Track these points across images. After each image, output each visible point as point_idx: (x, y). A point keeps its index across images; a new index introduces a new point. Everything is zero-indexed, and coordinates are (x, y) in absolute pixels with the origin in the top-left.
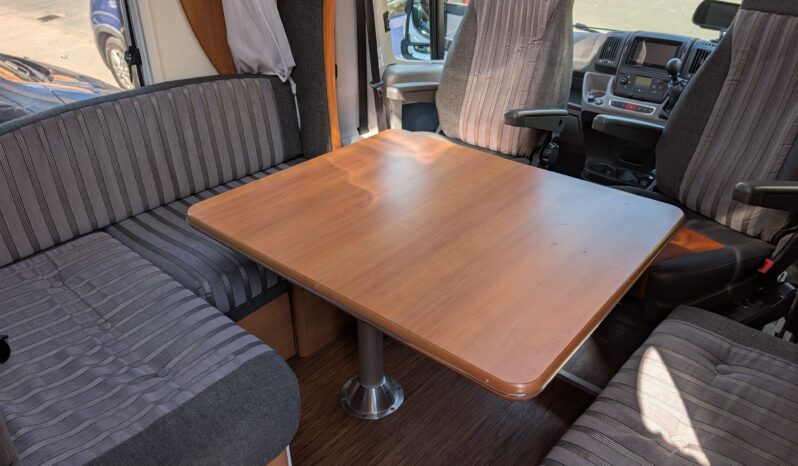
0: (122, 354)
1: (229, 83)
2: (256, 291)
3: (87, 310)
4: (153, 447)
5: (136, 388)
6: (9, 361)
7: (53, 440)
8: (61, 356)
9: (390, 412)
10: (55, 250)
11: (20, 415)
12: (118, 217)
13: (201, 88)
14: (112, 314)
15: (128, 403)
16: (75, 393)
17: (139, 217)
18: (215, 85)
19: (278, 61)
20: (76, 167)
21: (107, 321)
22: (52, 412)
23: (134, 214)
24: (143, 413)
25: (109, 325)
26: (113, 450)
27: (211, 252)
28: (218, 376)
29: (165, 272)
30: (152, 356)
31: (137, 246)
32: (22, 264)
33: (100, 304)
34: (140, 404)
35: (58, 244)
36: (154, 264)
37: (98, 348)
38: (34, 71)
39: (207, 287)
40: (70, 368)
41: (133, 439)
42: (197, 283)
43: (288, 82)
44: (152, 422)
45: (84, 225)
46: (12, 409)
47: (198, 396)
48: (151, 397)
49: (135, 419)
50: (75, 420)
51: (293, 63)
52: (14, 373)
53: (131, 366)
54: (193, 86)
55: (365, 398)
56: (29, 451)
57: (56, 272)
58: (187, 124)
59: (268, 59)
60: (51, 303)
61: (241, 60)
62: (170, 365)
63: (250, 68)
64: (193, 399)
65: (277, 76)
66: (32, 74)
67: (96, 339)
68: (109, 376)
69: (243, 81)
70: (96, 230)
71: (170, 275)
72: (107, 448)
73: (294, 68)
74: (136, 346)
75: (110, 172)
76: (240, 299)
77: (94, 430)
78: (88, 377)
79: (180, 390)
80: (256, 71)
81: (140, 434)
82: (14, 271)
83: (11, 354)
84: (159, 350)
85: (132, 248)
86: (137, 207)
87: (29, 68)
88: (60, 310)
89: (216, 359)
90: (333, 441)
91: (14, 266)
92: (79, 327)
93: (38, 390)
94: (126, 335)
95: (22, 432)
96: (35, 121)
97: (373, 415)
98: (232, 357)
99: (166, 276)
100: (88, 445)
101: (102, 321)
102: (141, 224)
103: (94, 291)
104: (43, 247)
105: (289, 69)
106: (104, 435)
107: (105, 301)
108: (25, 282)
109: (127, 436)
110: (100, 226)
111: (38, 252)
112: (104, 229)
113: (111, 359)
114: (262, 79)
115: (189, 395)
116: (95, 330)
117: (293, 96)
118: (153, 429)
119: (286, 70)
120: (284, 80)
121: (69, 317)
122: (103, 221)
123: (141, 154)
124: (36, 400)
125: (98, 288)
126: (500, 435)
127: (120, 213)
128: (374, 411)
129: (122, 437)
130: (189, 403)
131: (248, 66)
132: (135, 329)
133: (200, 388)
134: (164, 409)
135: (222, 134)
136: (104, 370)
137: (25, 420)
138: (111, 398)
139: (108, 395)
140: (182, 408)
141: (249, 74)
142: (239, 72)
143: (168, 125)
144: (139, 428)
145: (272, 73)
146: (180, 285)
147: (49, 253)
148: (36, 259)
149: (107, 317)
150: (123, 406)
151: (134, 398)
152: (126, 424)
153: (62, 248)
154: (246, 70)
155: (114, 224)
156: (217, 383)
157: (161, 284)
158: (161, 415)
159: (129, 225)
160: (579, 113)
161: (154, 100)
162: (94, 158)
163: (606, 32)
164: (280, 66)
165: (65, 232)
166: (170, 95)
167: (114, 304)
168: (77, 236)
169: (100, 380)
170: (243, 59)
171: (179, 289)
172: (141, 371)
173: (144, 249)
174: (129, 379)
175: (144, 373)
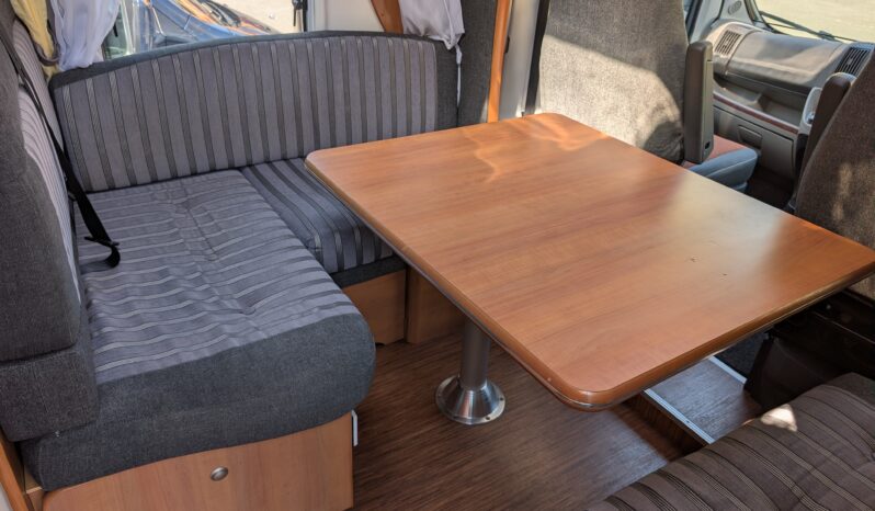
0: (218, 284)
1: (390, 41)
2: (368, 258)
3: (201, 239)
4: (213, 374)
5: (218, 318)
6: (118, 267)
7: (129, 344)
8: (163, 274)
9: (484, 420)
10: (190, 179)
11: (110, 315)
12: (255, 160)
13: (359, 41)
14: (220, 247)
15: (206, 329)
16: (163, 309)
17: (277, 164)
18: (375, 41)
19: (446, 25)
20: (223, 100)
21: (215, 253)
22: (137, 320)
23: (271, 159)
24: (216, 341)
25: (215, 257)
26: (177, 367)
27: (331, 208)
28: (296, 324)
29: (283, 219)
30: (243, 293)
31: (265, 191)
32: (158, 186)
33: (213, 235)
34: (216, 332)
35: (194, 174)
36: (275, 210)
37: (197, 274)
38: (226, 16)
39: (317, 241)
40: (168, 286)
41: (198, 362)
42: (309, 235)
43: (453, 50)
44: (219, 351)
45: (222, 161)
46: (104, 308)
47: (272, 338)
48: (227, 329)
49: (206, 345)
50: (156, 332)
51: (463, 31)
52: (117, 279)
53: (221, 297)
54: (351, 38)
55: (461, 400)
56: (106, 348)
57: (185, 199)
58: (339, 77)
59: (436, 22)
60: (171, 226)
61: (410, 21)
62: (257, 306)
63: (417, 30)
64: (265, 340)
65: (443, 42)
66: (224, 19)
67: (199, 266)
68: (198, 301)
69: (405, 42)
70: (232, 167)
71: (286, 222)
72: (174, 362)
73: (463, 35)
74: (232, 281)
75: (254, 112)
76: (350, 263)
77: (167, 345)
78: (180, 298)
79: (257, 329)
80: (423, 33)
81: (205, 359)
82: (149, 190)
83: (121, 262)
84: (251, 289)
85: (259, 192)
86: (275, 153)
87: (223, 13)
88: (177, 233)
89: (302, 309)
90: (416, 434)
91: (151, 187)
92: (187, 253)
93: (133, 298)
94: (227, 268)
95: (106, 330)
96: (193, 49)
97: (465, 419)
98: (316, 310)
99: (282, 223)
100: (158, 357)
101: (209, 252)
102: (275, 170)
103: (212, 223)
104: (180, 174)
105: (456, 35)
106: (174, 352)
107: (219, 233)
108: (156, 202)
109: (194, 358)
110: (236, 165)
111: (175, 177)
112: (239, 169)
113: (206, 286)
114: (427, 43)
115: (263, 335)
116: (202, 259)
117: (457, 66)
118: (219, 357)
119: (453, 37)
120: (449, 47)
121: (181, 241)
122: (240, 159)
123: (288, 100)
124: (128, 307)
125: (216, 221)
126: (601, 477)
127: (258, 156)
128: (468, 416)
129: (190, 357)
130: (260, 343)
131: (414, 27)
132: (237, 265)
133: (274, 332)
134: (236, 343)
135: (373, 94)
136: (196, 296)
137: (112, 320)
138: (192, 321)
139: (190, 318)
140: (251, 345)
141: (416, 36)
142: (405, 32)
143: (320, 75)
144: (207, 354)
145: (438, 38)
146: (292, 233)
147: (184, 181)
148: (171, 184)
149: (215, 249)
150: (200, 331)
151: (212, 326)
152: (197, 347)
153: (197, 179)
154: (412, 30)
155: (250, 165)
156: (293, 331)
157: (274, 229)
158: (230, 346)
159: (264, 170)
160: (795, 137)
161: (309, 46)
162: (242, 95)
163: (850, 42)
164: (447, 32)
165: (202, 164)
166: (326, 44)
167: (226, 238)
168: (213, 170)
169: (189, 302)
170: (412, 18)
171: (291, 237)
172: (229, 304)
173: (270, 194)
174: (215, 308)
175: (231, 307)
